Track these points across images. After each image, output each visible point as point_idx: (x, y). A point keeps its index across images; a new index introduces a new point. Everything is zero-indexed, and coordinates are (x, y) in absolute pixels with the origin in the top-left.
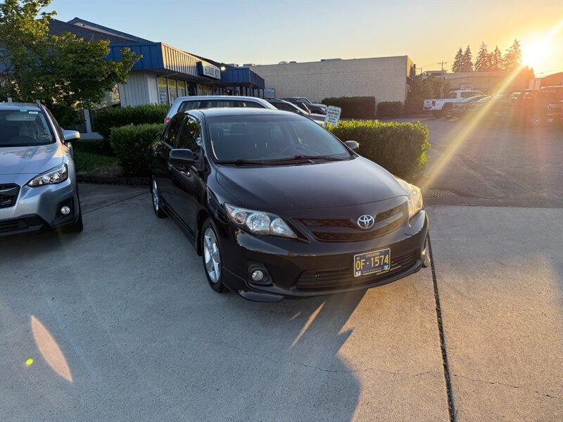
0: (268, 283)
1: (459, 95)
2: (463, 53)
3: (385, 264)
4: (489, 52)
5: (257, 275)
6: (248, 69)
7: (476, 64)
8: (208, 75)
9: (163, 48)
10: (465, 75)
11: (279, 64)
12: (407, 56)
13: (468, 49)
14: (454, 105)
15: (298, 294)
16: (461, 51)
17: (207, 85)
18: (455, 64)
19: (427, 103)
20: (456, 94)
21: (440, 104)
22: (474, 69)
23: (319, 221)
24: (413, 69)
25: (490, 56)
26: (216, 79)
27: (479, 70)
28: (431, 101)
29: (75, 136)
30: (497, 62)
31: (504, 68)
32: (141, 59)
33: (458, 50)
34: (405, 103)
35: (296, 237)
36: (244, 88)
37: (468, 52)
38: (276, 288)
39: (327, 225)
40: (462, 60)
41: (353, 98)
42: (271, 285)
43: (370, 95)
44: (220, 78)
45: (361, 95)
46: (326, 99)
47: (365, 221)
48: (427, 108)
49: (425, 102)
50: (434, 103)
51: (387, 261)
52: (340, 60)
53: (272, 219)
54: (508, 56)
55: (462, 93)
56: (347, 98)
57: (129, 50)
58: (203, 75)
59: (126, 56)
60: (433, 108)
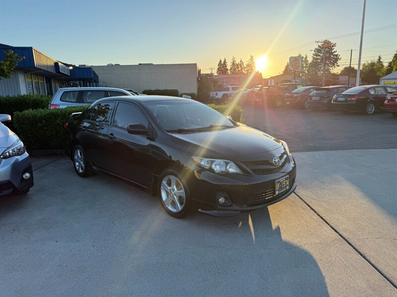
0: (229, 204)
1: (231, 89)
2: (222, 63)
3: (287, 185)
4: (237, 63)
5: (222, 200)
6: (91, 68)
7: (230, 70)
8: (62, 72)
9: (33, 51)
10: (225, 76)
11: (108, 65)
12: (196, 64)
13: (225, 60)
14: (229, 95)
15: (249, 208)
16: (221, 61)
17: (58, 80)
18: (218, 69)
19: (212, 94)
20: (229, 88)
21: (220, 95)
22: (229, 73)
23: (254, 162)
24: (200, 71)
25: (238, 65)
26: (67, 75)
27: (232, 73)
28: (215, 93)
29: (8, 118)
30: (242, 69)
31: (246, 72)
32: (23, 59)
33: (219, 61)
34: (198, 95)
35: (242, 173)
36: (85, 82)
37: (225, 62)
38: (234, 207)
39: (258, 164)
40: (222, 67)
41: (163, 90)
42: (231, 205)
43: (175, 89)
44: (69, 75)
45: (169, 89)
46: (145, 91)
47: (276, 161)
48: (212, 97)
49: (211, 93)
50: (217, 94)
51: (288, 184)
52: (152, 64)
53: (227, 164)
54: (248, 65)
55: (232, 88)
56: (160, 90)
57: (13, 52)
58: (59, 73)
59: (10, 56)
60: (216, 97)
